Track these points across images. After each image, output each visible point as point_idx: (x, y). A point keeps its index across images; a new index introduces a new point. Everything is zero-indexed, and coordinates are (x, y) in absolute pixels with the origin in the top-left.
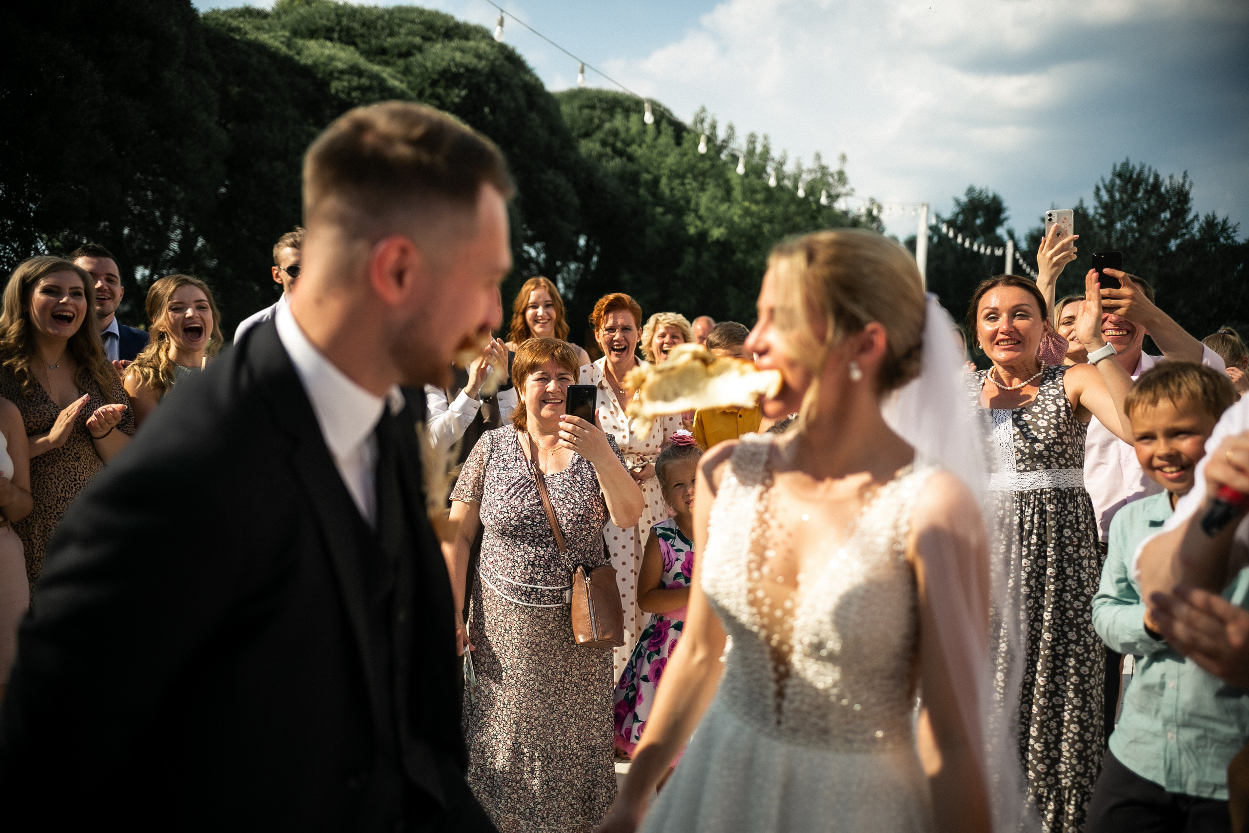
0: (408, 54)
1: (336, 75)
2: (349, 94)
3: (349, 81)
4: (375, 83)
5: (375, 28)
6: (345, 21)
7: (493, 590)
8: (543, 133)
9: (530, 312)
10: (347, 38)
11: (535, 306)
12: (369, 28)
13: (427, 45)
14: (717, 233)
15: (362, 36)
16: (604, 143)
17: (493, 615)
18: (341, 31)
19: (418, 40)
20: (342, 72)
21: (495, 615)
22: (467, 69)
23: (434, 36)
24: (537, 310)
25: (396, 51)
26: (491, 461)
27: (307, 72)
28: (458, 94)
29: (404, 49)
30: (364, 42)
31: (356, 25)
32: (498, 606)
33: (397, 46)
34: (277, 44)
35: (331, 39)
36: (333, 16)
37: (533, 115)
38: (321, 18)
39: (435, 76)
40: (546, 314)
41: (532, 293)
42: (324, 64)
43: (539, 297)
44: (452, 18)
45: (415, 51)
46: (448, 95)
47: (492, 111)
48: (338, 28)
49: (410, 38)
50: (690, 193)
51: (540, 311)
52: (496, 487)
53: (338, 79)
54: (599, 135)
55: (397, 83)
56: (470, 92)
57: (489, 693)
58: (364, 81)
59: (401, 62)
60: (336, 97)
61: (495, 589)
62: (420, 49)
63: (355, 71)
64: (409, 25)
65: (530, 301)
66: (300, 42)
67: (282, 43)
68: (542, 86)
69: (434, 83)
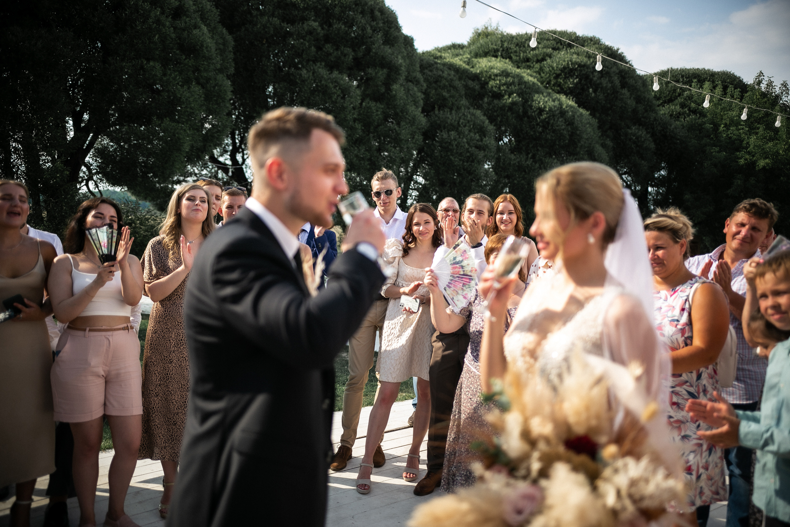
0: (543, 59)
1: (493, 77)
2: (499, 88)
3: (500, 81)
4: (516, 80)
5: (524, 46)
6: (506, 44)
7: (475, 372)
8: (631, 103)
9: (498, 217)
10: (506, 54)
11: (502, 213)
12: (520, 47)
13: (555, 53)
14: (762, 163)
15: (516, 52)
16: (683, 106)
17: (474, 386)
18: (503, 50)
19: (550, 50)
20: (496, 75)
21: (476, 386)
22: (580, 65)
23: (561, 47)
24: (503, 216)
25: (535, 59)
26: (476, 301)
27: (476, 77)
28: (571, 82)
29: (540, 58)
30: (517, 56)
31: (513, 46)
32: (478, 380)
33: (536, 55)
34: (461, 63)
35: (496, 57)
36: (499, 42)
37: (625, 91)
38: (492, 44)
39: (559, 72)
40: (508, 219)
41: (501, 204)
42: (486, 71)
43: (505, 207)
44: (575, 33)
45: (547, 58)
46: (566, 83)
47: (595, 91)
48: (501, 49)
49: (545, 50)
50: (743, 136)
51: (505, 217)
52: (479, 315)
53: (494, 80)
54: (680, 100)
55: (530, 79)
56: (580, 80)
57: (472, 430)
58: (510, 79)
59: (537, 66)
60: (491, 91)
61: (476, 371)
62: (550, 56)
63: (505, 73)
64: (545, 42)
65: (499, 210)
66: (475, 60)
67: (465, 62)
68: (634, 70)
69: (557, 76)
